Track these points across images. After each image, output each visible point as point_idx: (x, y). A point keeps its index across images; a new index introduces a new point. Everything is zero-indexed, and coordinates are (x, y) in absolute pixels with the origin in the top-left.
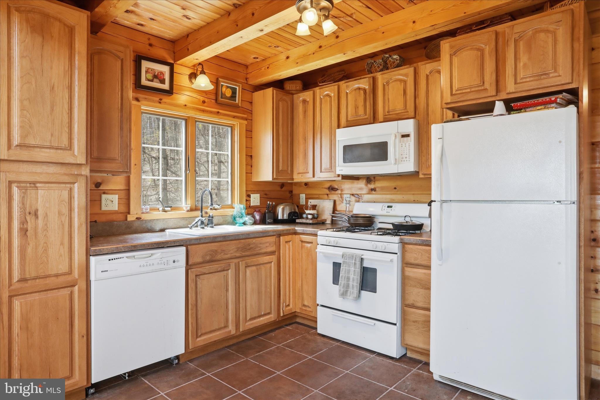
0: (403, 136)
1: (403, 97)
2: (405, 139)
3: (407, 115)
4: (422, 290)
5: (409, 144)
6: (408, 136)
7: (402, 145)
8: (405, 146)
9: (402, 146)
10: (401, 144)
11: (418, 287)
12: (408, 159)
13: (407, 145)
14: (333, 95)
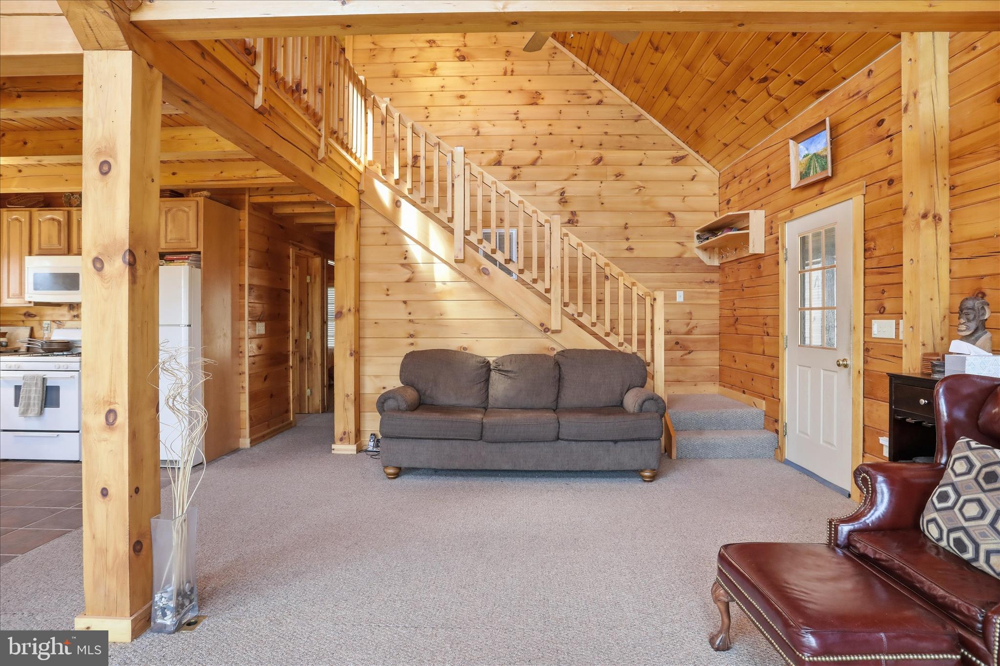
14: (24, 219)
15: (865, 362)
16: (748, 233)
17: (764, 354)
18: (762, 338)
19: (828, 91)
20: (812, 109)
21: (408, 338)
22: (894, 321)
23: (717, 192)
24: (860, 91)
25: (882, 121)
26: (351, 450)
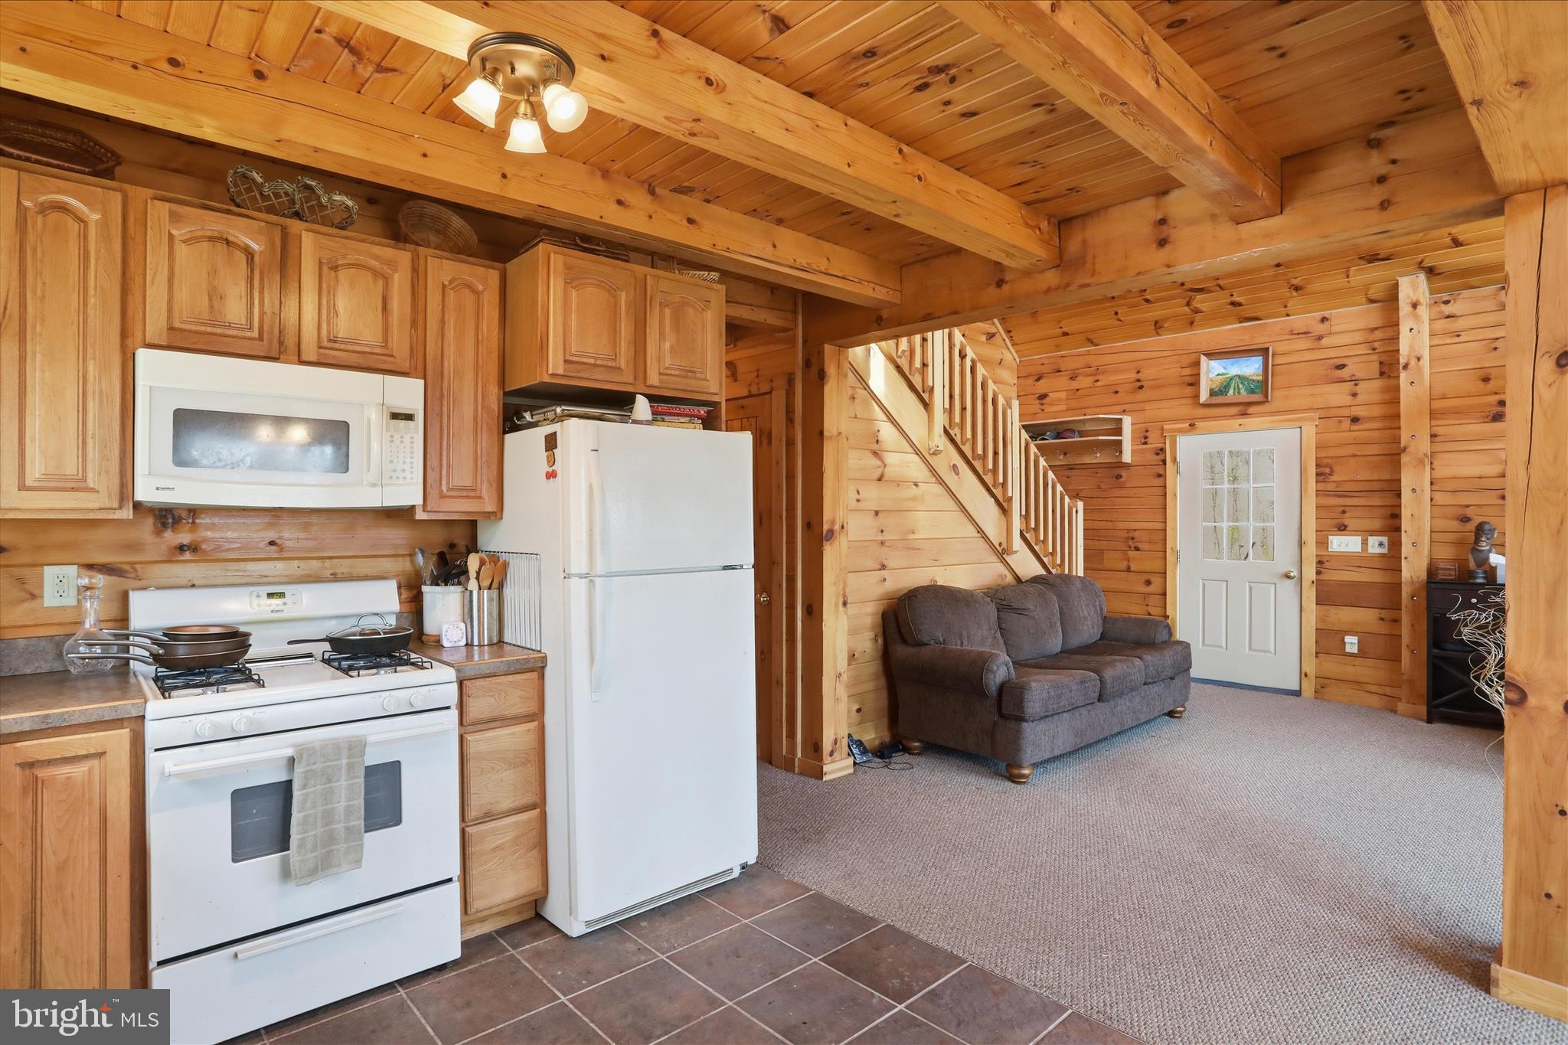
0: (395, 416)
1: (381, 315)
2: (402, 423)
3: (392, 363)
4: (508, 772)
5: (412, 438)
6: (409, 417)
7: (392, 436)
8: (402, 442)
9: (392, 441)
10: (389, 434)
11: (500, 768)
12: (407, 474)
13: (407, 440)
14: (95, 217)
15: (1318, 573)
16: (1121, 440)
17: (1128, 569)
18: (1127, 554)
19: (1261, 320)
20: (1226, 330)
21: (880, 570)
22: (1360, 537)
23: (1016, 382)
24: (1309, 333)
25: (1343, 366)
26: (846, 768)
